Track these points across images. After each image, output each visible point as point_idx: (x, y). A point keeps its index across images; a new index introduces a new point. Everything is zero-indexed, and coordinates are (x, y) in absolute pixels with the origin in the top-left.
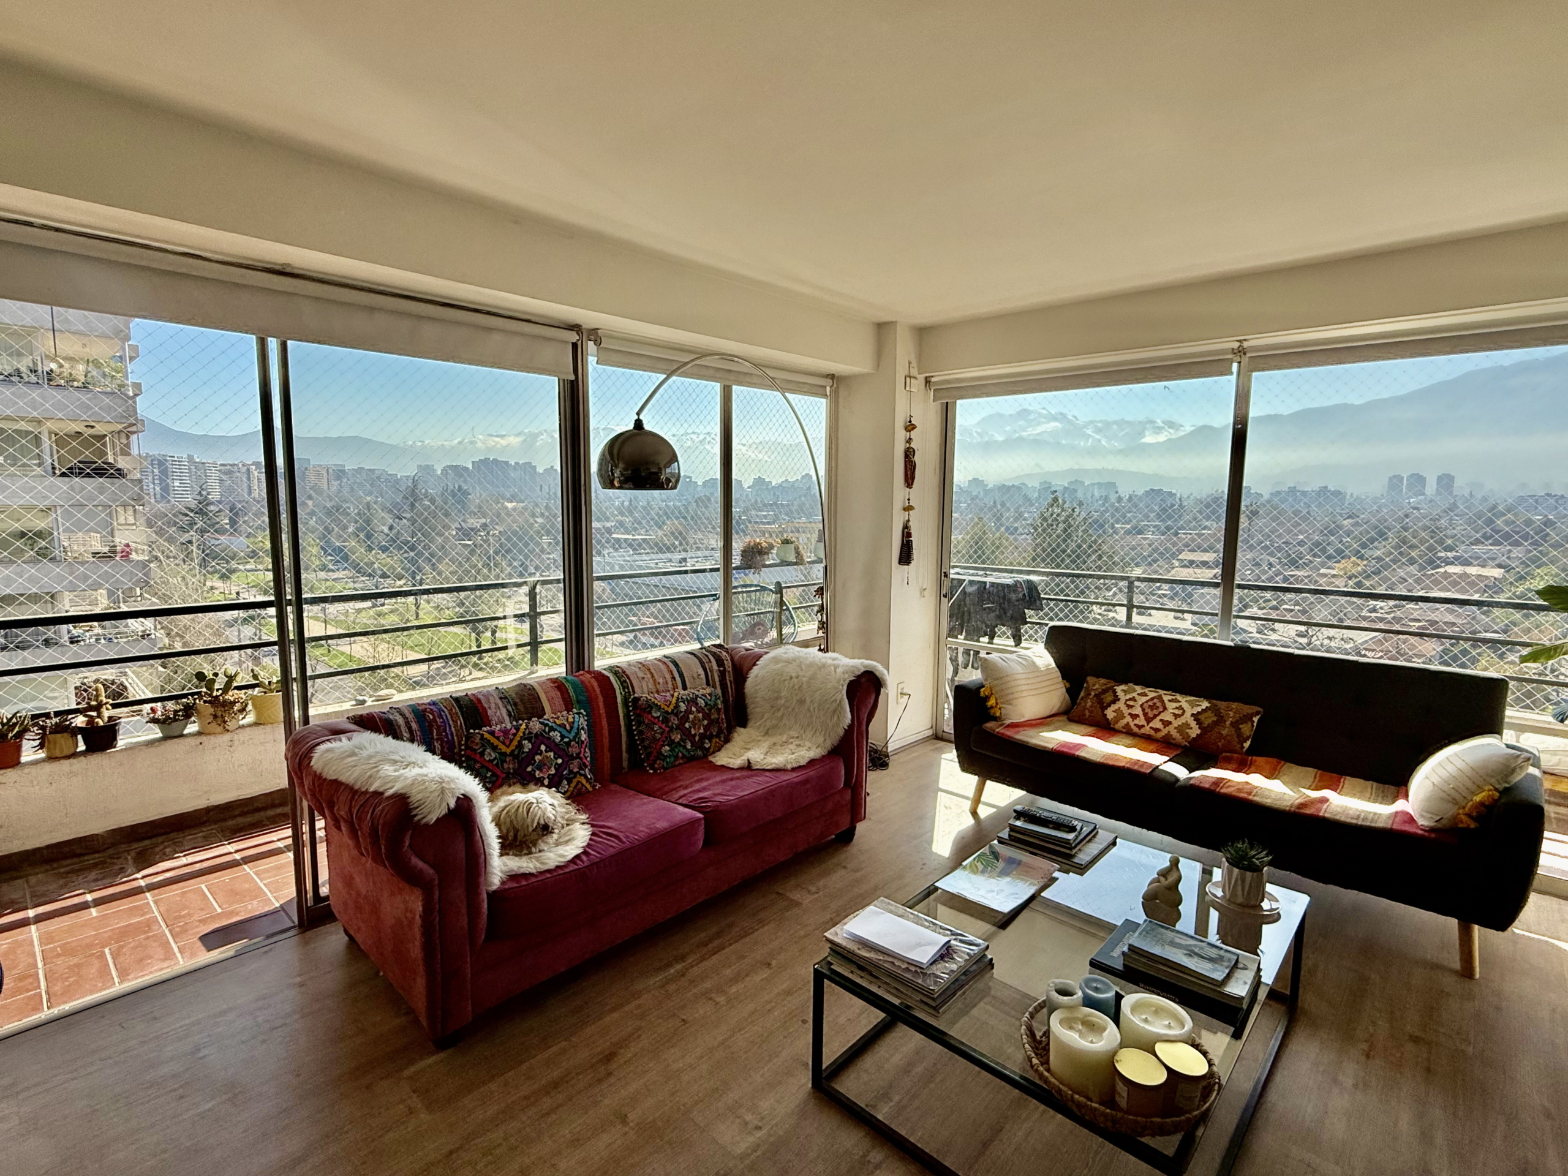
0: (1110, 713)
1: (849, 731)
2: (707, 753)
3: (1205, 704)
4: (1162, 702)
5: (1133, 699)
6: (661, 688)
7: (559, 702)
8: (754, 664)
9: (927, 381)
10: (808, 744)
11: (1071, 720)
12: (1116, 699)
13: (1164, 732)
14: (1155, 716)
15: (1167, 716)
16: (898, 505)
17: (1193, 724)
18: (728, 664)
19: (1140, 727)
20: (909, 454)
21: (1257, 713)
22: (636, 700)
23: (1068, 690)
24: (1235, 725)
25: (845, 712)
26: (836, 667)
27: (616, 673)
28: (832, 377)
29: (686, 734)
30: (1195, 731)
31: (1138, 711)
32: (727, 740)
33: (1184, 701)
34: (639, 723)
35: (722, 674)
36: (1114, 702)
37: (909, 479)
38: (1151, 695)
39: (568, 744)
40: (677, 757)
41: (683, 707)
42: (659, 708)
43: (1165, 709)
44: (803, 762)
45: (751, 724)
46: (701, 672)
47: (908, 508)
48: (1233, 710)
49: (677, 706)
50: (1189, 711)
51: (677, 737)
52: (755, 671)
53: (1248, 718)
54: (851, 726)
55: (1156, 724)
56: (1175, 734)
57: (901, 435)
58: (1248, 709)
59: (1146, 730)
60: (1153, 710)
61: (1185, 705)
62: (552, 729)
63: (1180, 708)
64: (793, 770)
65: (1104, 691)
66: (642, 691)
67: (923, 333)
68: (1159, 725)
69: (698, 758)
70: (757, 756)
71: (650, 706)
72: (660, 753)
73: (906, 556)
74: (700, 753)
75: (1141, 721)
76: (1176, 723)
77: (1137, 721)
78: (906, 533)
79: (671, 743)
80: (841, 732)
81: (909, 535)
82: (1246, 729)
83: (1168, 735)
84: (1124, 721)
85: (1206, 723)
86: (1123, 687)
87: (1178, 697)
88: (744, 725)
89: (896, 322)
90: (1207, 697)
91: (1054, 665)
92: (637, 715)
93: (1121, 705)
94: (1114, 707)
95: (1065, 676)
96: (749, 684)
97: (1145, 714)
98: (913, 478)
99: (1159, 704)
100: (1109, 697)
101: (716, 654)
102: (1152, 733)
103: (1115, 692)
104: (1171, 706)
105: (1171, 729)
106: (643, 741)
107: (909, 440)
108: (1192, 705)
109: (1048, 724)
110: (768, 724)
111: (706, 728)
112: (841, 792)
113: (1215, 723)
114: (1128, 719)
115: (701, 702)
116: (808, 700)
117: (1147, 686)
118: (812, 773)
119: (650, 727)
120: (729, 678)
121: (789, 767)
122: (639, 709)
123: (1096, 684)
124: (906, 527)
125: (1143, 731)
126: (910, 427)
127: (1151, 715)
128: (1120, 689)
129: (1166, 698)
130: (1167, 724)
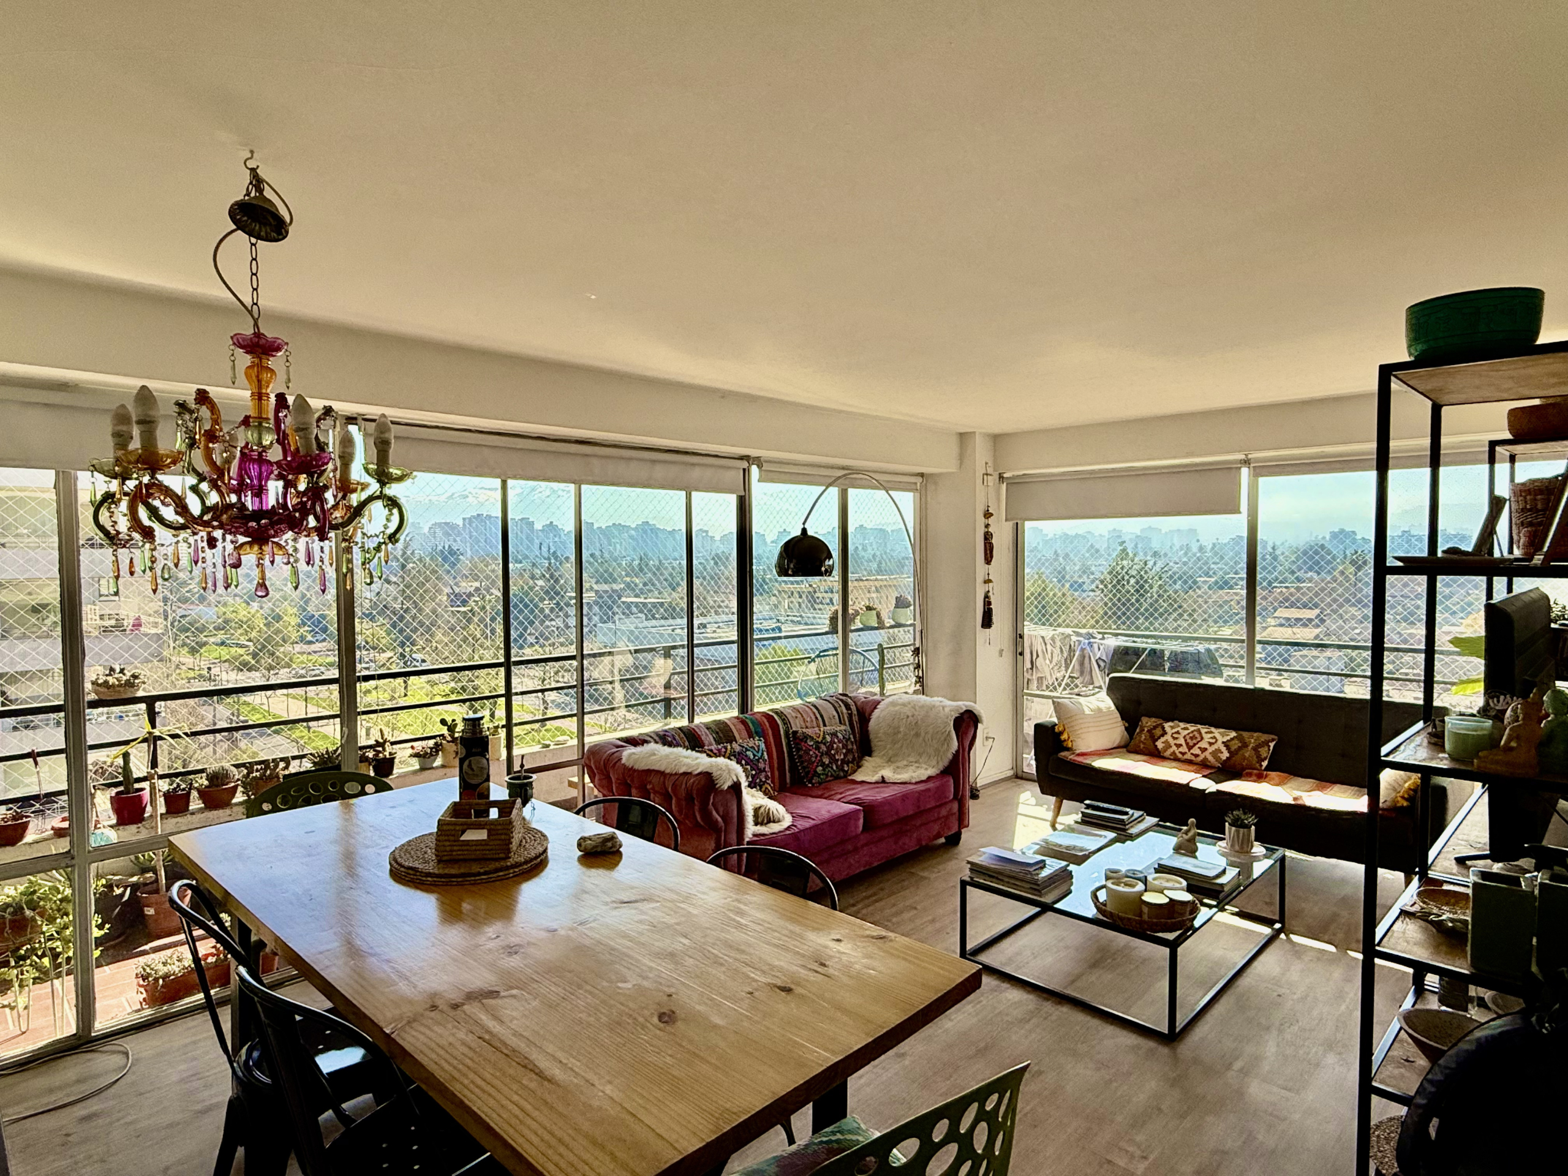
0: (1160, 744)
1: (956, 756)
2: (846, 773)
3: (1233, 734)
4: (1200, 733)
5: (1178, 733)
6: (808, 724)
7: (745, 734)
8: (875, 708)
9: (1001, 477)
10: (925, 766)
11: (1130, 752)
12: (1164, 733)
13: (1202, 757)
14: (1195, 745)
15: (1203, 744)
16: (980, 579)
17: (1224, 749)
18: (853, 708)
19: (1183, 754)
20: (988, 537)
21: (1273, 740)
22: (795, 733)
23: (1126, 729)
24: (1255, 749)
25: (951, 739)
26: (943, 707)
27: (776, 713)
28: (922, 475)
29: (833, 760)
30: (1225, 755)
31: (1182, 741)
32: (859, 767)
33: (1217, 732)
34: (798, 750)
35: (850, 715)
36: (1163, 735)
37: (988, 558)
38: (1192, 729)
39: (758, 760)
40: (827, 776)
41: (828, 738)
42: (812, 738)
43: (1202, 738)
44: (924, 778)
45: (875, 754)
46: (835, 713)
47: (988, 581)
48: (1253, 738)
49: (824, 738)
50: (1221, 739)
51: (826, 761)
52: (876, 713)
53: (1266, 743)
54: (958, 752)
55: (1195, 751)
56: (1210, 758)
57: (981, 521)
58: (1265, 737)
59: (1188, 756)
60: (1193, 741)
61: (1217, 735)
62: (747, 750)
63: (1214, 738)
64: (917, 783)
65: (1155, 727)
66: (796, 726)
67: (997, 440)
68: (1198, 752)
69: (841, 778)
70: (888, 773)
71: (806, 737)
72: (815, 771)
73: (987, 622)
74: (842, 774)
75: (1184, 749)
76: (1211, 749)
77: (1181, 749)
78: (987, 603)
79: (823, 765)
80: (950, 756)
81: (990, 603)
82: (1264, 752)
83: (1205, 759)
84: (1171, 750)
85: (1233, 749)
86: (1170, 724)
87: (1213, 729)
88: (870, 755)
89: (974, 433)
90: (1235, 729)
91: (1113, 707)
92: (796, 744)
93: (1168, 737)
94: (1162, 739)
95: (1124, 716)
96: (872, 724)
97: (1187, 744)
98: (992, 557)
99: (1197, 735)
100: (1158, 732)
101: (843, 701)
102: (1193, 758)
103: (1163, 728)
104: (1207, 737)
105: (1207, 754)
106: (802, 763)
107: (987, 526)
108: (1223, 735)
109: (1111, 754)
110: (891, 752)
111: (845, 755)
112: (951, 801)
113: (1240, 748)
114: (1174, 748)
115: (839, 735)
116: (923, 734)
117: (1189, 722)
118: (930, 785)
119: (807, 752)
120: (855, 718)
121: (914, 781)
122: (797, 740)
123: (1147, 722)
124: (987, 597)
125: (1186, 757)
126: (988, 515)
127: (1191, 744)
128: (1167, 726)
129: (1203, 731)
130: (1204, 750)
